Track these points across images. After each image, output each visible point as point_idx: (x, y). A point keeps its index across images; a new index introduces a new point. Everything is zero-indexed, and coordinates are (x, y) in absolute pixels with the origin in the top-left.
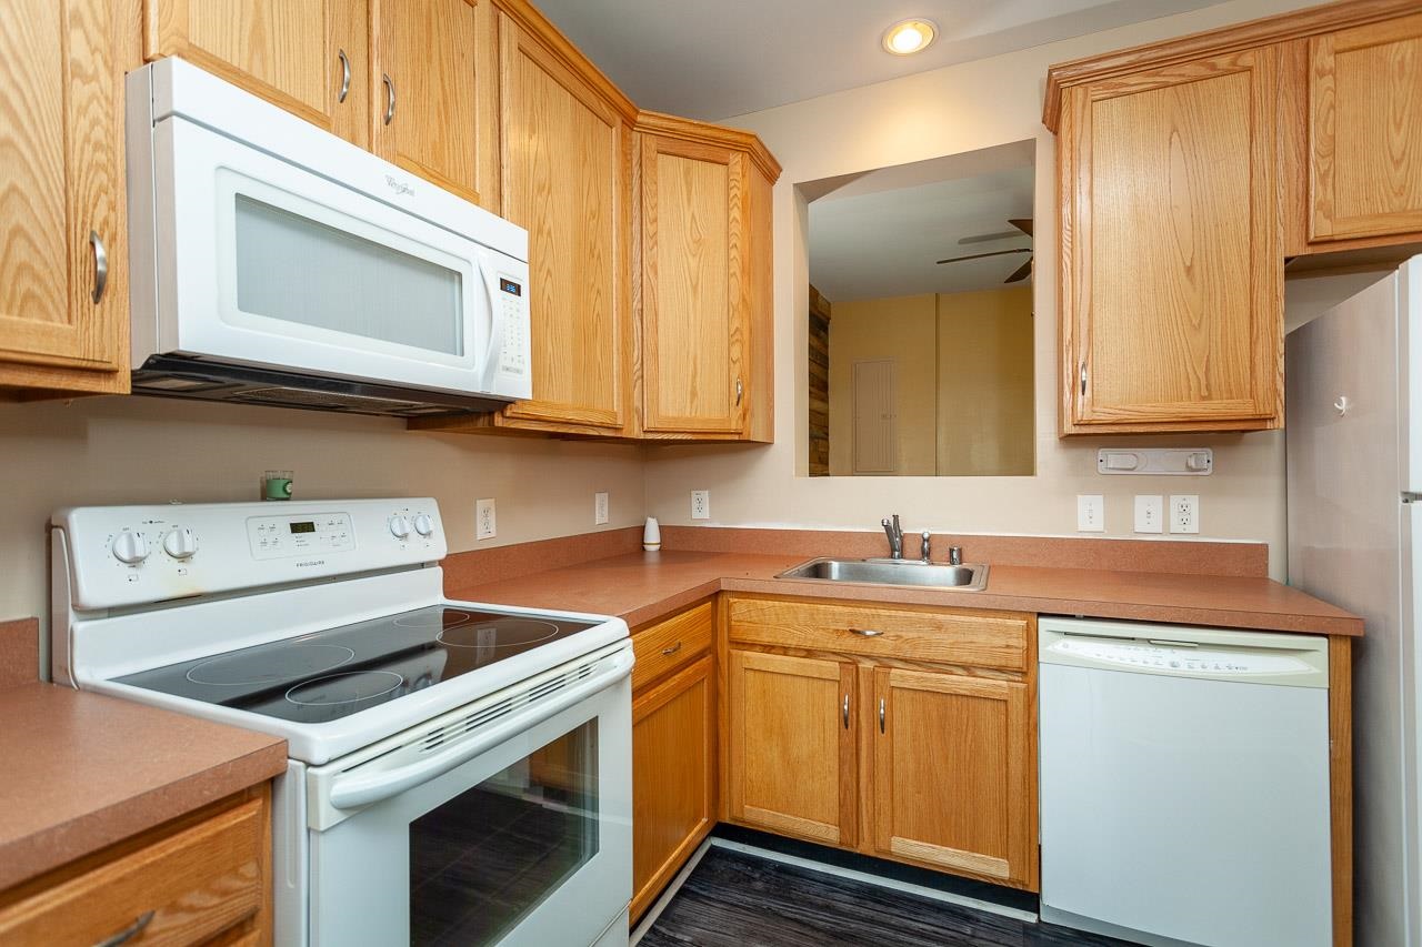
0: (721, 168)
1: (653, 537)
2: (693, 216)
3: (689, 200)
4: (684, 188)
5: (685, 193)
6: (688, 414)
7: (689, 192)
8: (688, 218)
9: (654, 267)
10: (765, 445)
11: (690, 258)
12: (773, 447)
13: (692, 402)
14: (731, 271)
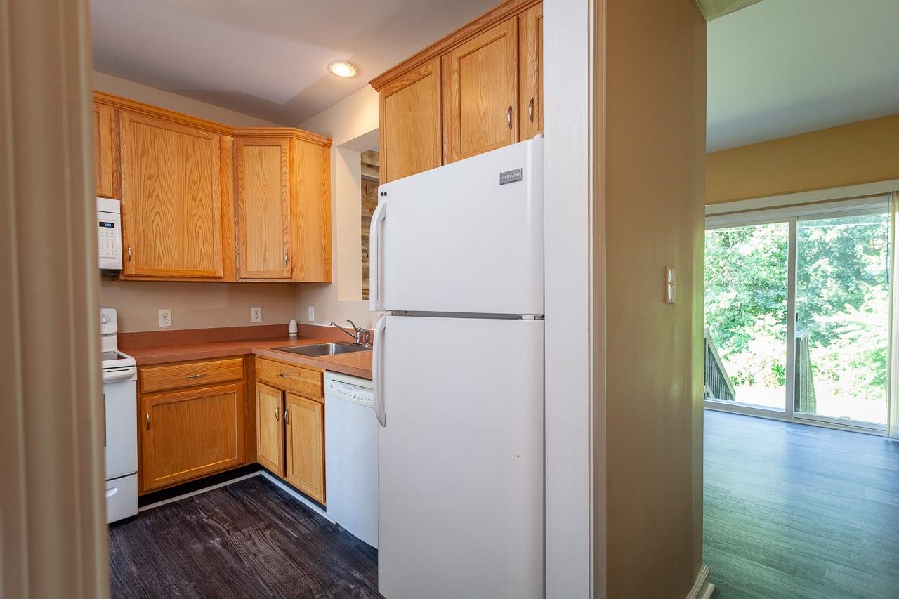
0: (278, 148)
1: (293, 329)
2: (264, 174)
3: (261, 167)
4: (259, 160)
5: (259, 163)
6: (262, 270)
7: (261, 162)
8: (261, 174)
9: (242, 201)
10: (326, 284)
11: (263, 195)
12: (332, 285)
13: (264, 264)
14: (283, 198)
